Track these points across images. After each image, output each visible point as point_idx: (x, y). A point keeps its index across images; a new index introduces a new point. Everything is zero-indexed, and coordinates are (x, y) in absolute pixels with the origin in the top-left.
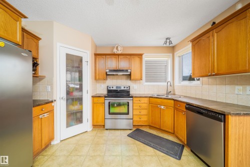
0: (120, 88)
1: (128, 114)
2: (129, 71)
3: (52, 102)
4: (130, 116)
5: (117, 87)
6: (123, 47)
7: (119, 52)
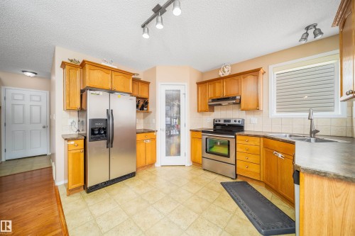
0: (229, 121)
1: (228, 156)
2: (238, 97)
3: (154, 132)
4: (232, 159)
5: (225, 121)
6: (232, 66)
7: (227, 74)
